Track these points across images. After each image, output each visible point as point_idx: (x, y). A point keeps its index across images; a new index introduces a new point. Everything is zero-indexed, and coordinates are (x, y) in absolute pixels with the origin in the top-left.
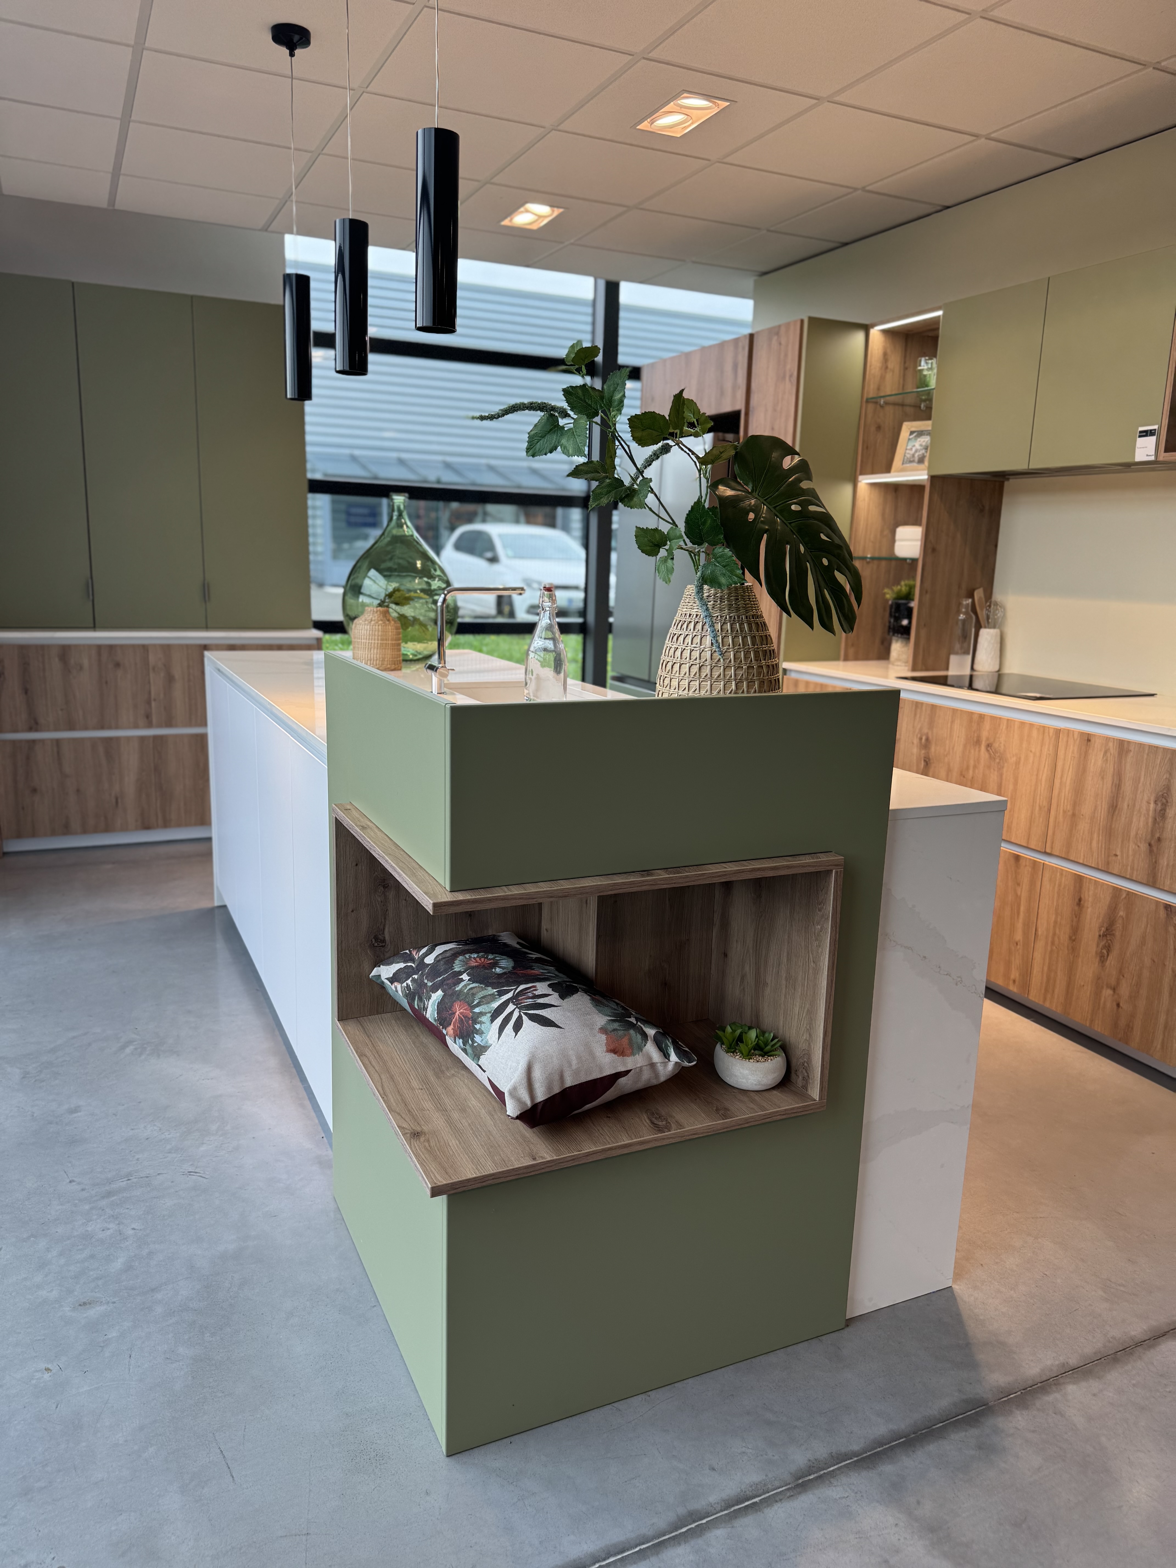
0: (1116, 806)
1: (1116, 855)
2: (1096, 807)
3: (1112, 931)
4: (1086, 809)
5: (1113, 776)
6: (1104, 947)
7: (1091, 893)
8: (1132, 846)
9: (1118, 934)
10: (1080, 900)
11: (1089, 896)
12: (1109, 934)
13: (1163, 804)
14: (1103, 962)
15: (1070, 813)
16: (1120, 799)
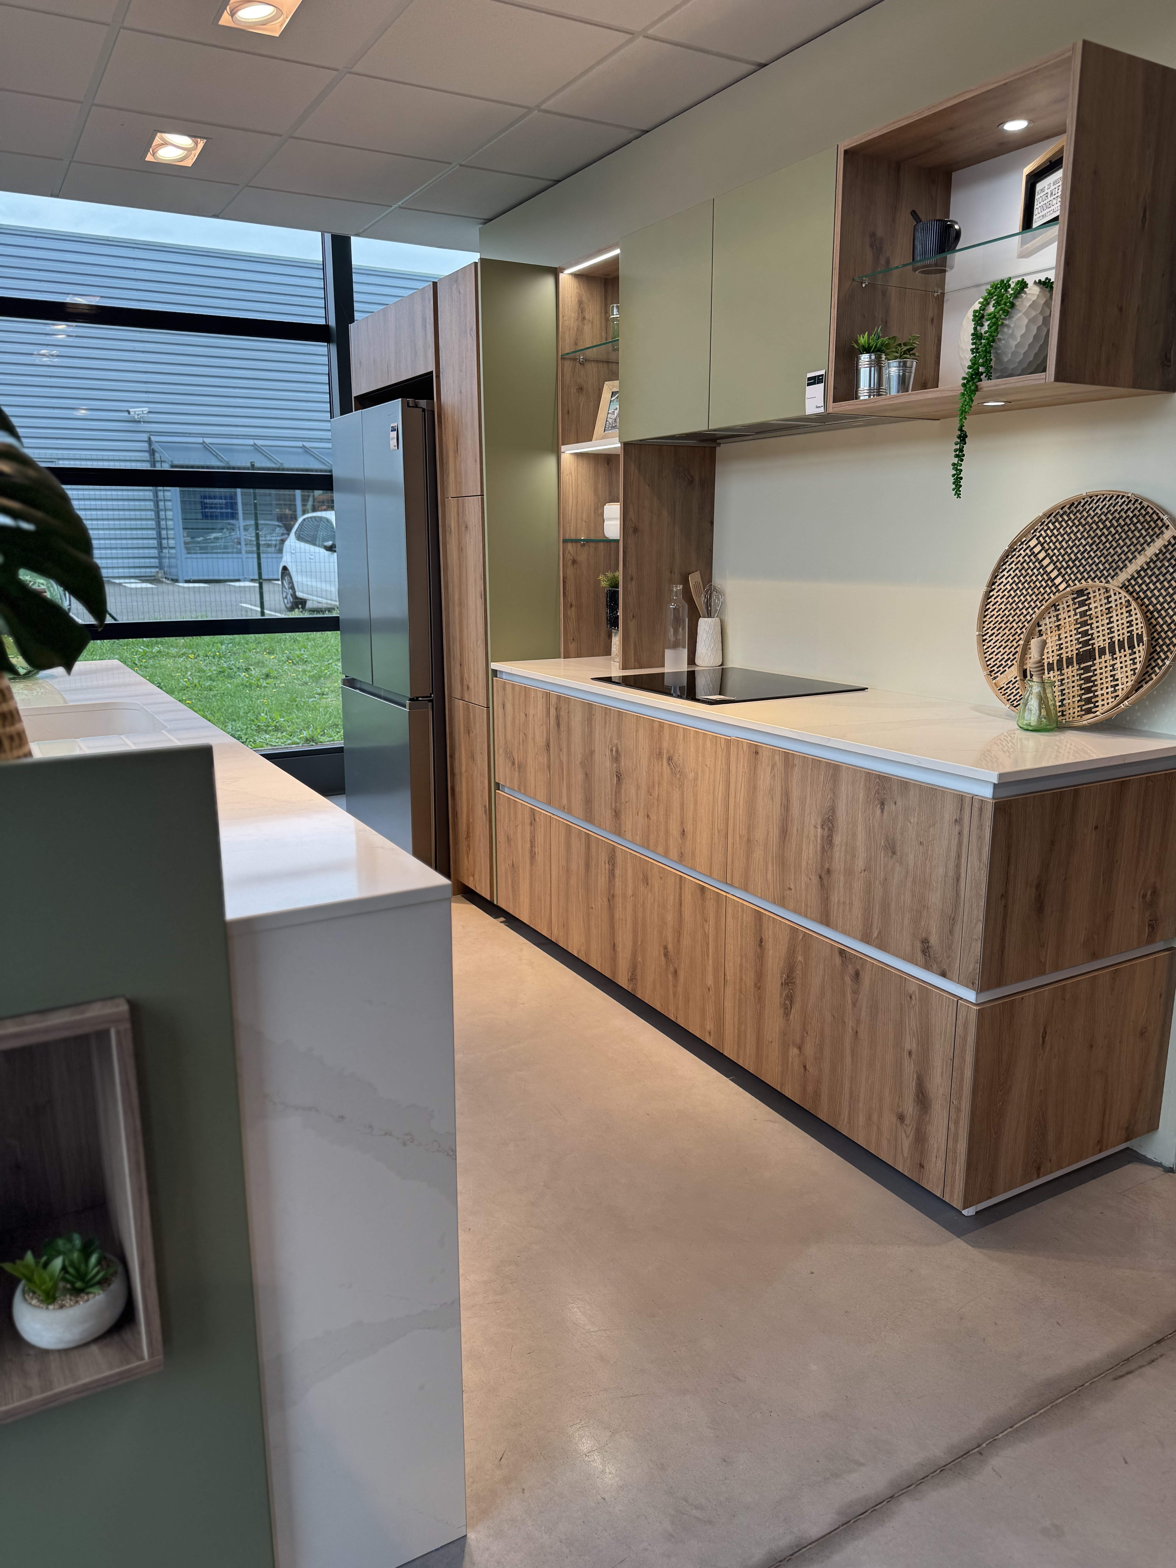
0: (787, 831)
1: (790, 889)
2: (768, 832)
3: (792, 979)
4: (759, 834)
5: (782, 796)
6: (787, 995)
7: (771, 933)
8: (804, 878)
9: (798, 982)
10: (761, 941)
11: (768, 935)
12: (790, 983)
13: (829, 829)
14: (787, 1015)
15: (745, 839)
16: (790, 822)
